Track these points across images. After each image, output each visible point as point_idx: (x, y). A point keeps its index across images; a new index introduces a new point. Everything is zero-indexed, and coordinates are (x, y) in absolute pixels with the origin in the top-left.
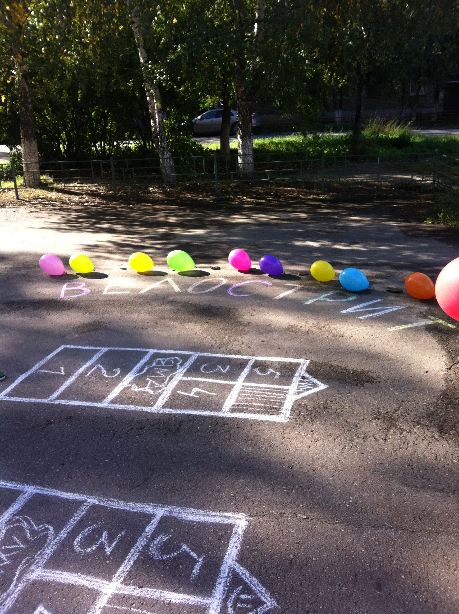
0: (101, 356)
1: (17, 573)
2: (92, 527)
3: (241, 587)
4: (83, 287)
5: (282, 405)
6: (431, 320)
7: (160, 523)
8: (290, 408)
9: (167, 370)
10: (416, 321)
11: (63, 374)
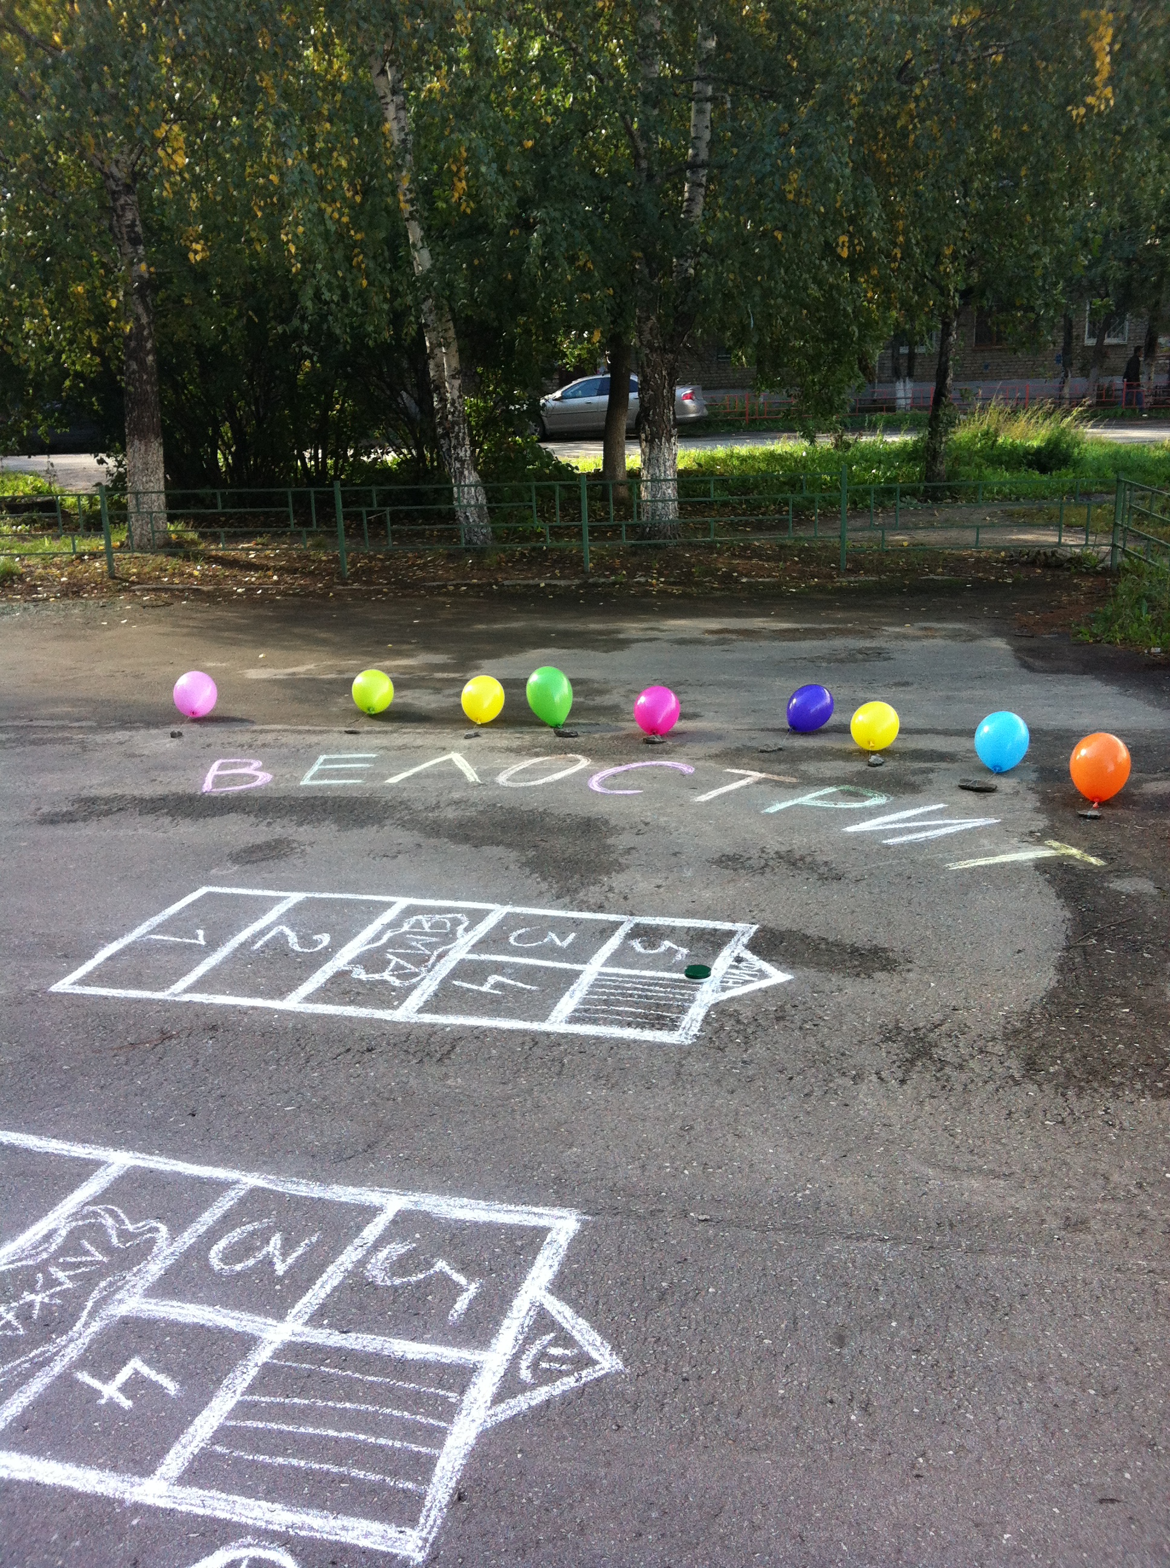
0: (289, 910)
1: (90, 1304)
2: (249, 1228)
3: (552, 1335)
4: (257, 769)
5: (683, 1010)
6: (1051, 847)
7: (394, 1222)
8: (700, 1018)
9: (434, 939)
10: (1017, 849)
11: (203, 943)
